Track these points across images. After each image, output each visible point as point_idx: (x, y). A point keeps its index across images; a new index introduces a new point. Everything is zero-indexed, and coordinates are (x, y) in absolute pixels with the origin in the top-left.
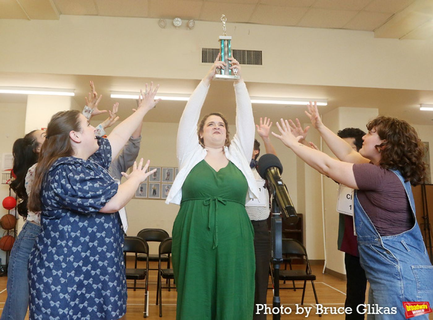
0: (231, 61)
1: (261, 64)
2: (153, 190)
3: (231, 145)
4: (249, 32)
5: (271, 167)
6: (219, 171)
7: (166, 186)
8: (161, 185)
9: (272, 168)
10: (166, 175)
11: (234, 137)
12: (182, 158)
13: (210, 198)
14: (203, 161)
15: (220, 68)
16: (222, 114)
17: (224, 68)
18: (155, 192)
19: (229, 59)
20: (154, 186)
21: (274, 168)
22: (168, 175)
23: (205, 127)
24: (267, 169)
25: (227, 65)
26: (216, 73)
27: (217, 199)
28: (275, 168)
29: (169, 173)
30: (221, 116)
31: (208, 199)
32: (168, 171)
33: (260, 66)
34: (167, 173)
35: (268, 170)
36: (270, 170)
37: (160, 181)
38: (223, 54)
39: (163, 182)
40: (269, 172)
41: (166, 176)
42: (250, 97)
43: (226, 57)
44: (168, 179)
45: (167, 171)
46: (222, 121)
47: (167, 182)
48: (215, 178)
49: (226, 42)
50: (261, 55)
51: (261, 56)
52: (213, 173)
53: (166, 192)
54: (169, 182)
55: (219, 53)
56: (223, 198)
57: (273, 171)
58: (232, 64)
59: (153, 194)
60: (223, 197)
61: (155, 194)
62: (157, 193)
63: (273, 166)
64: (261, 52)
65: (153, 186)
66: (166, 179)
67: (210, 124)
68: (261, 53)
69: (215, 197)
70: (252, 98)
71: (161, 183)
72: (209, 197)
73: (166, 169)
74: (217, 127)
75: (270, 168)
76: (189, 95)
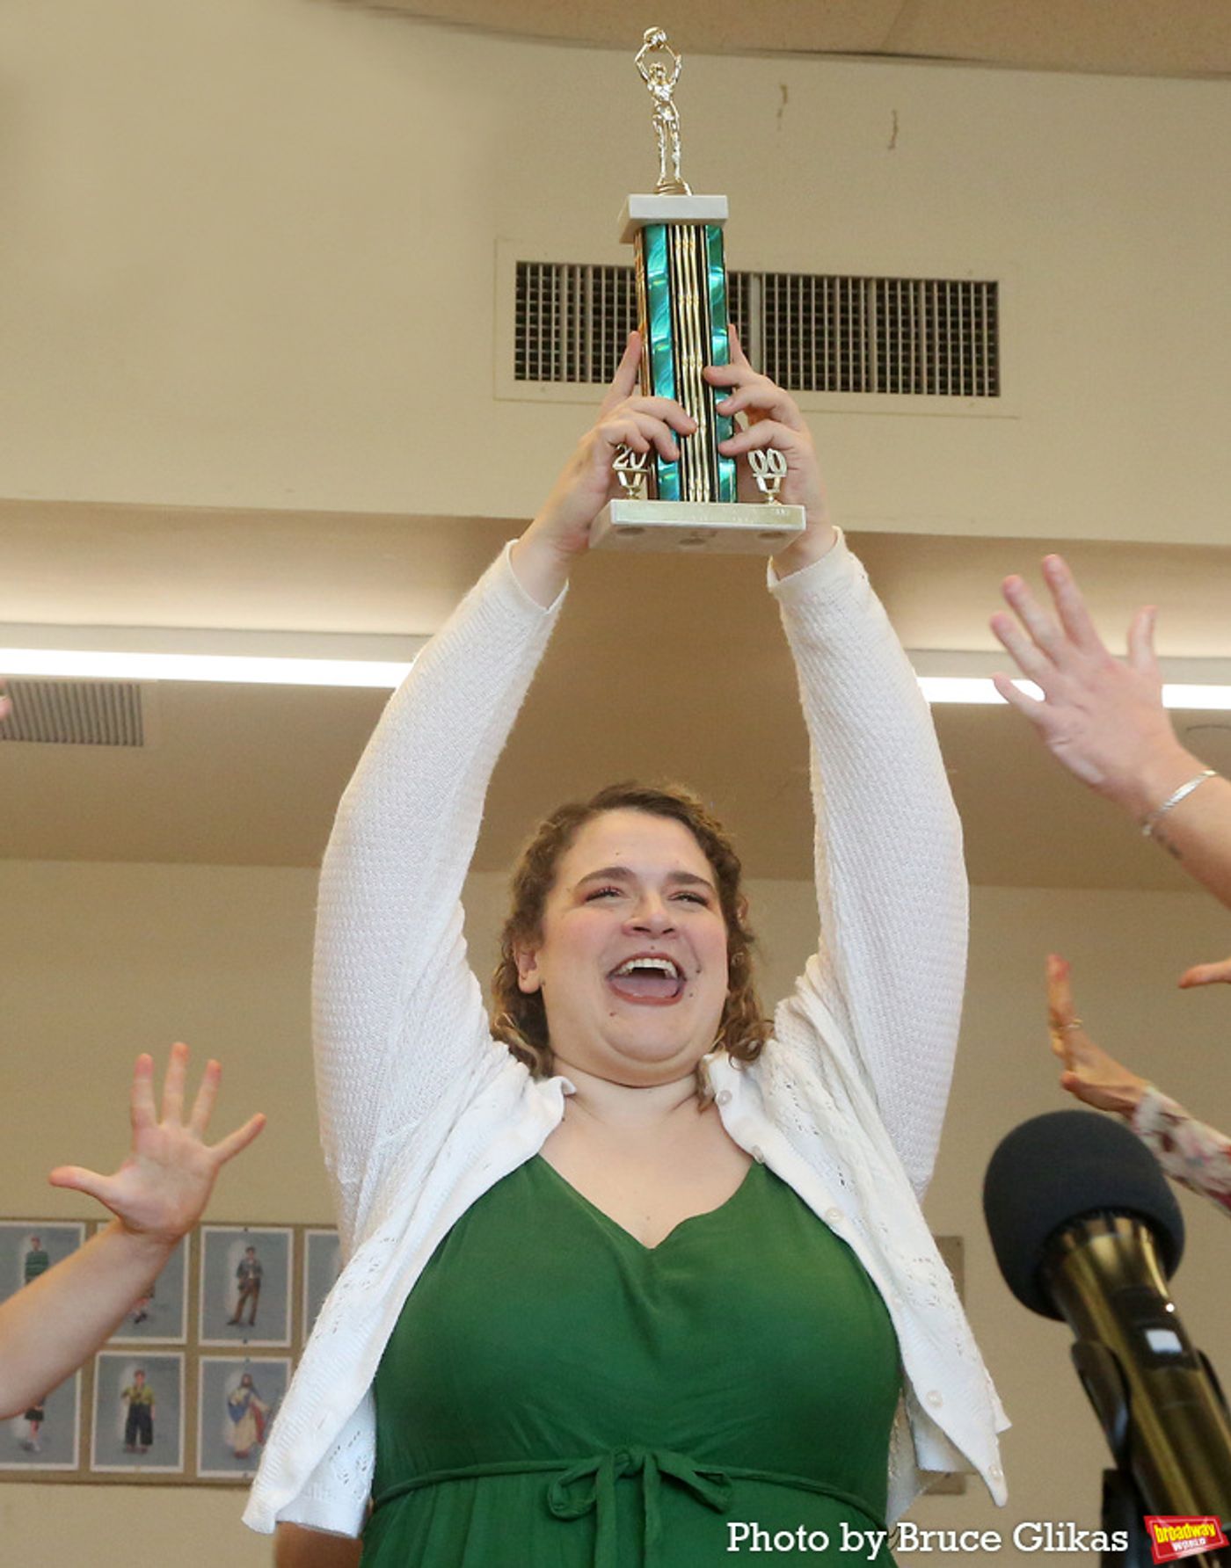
0: (728, 389)
1: (994, 390)
2: (124, 1411)
3: (770, 1043)
4: (896, 129)
5: (1092, 1213)
6: (663, 1245)
7: (234, 1381)
8: (192, 1366)
9: (1098, 1224)
10: (234, 1282)
11: (800, 981)
12: (362, 1169)
13: (596, 1461)
14: (534, 1167)
15: (646, 446)
16: (694, 799)
17: (673, 452)
18: (141, 1425)
19: (718, 373)
20: (138, 1374)
21: (1111, 1229)
22: (251, 1287)
23: (560, 910)
24: (1059, 1231)
25: (695, 422)
26: (613, 489)
27: (655, 1458)
28: (1124, 1225)
29: (258, 1270)
30: (685, 820)
31: (584, 1467)
32: (250, 1250)
33: (986, 402)
34: (242, 1271)
35: (1069, 1240)
36: (1084, 1238)
37: (183, 1340)
38: (661, 333)
39: (203, 1342)
40: (1078, 1255)
41: (234, 1295)
42: (913, 653)
43: (692, 362)
44: (252, 1322)
45: (237, 1255)
46: (696, 864)
47: (237, 1343)
48: (631, 1299)
49: (686, 245)
50: (993, 314)
51: (993, 326)
52: (616, 1258)
53: (230, 1423)
54: (253, 1343)
55: (632, 335)
56: (700, 1459)
57: (1102, 1245)
58: (742, 418)
59: (130, 1437)
60: (702, 1449)
61: (147, 1440)
62: (157, 1429)
63: (1108, 1212)
64: (992, 287)
65: (127, 1380)
66: (235, 1322)
67: (603, 883)
68: (992, 302)
69: (638, 1453)
70: (927, 660)
71: (192, 1349)
72: (586, 1451)
73: (234, 1236)
74: (657, 910)
75: (1078, 1225)
76: (403, 645)
